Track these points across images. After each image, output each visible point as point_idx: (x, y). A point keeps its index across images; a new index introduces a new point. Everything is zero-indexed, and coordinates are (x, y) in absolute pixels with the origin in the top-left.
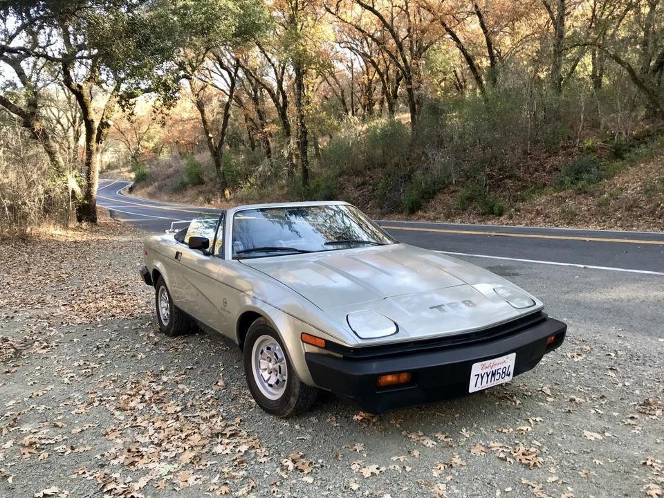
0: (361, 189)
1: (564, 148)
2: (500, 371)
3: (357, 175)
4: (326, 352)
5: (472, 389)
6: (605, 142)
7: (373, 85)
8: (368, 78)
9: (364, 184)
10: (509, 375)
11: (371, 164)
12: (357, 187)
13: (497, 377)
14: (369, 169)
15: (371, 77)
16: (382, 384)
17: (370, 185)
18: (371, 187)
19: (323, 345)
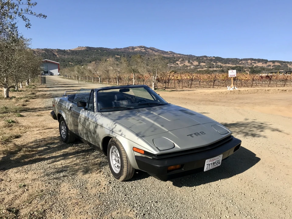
2: (216, 162)
4: (144, 156)
5: (205, 170)
10: (219, 163)
13: (215, 164)
16: (169, 169)
19: (143, 153)
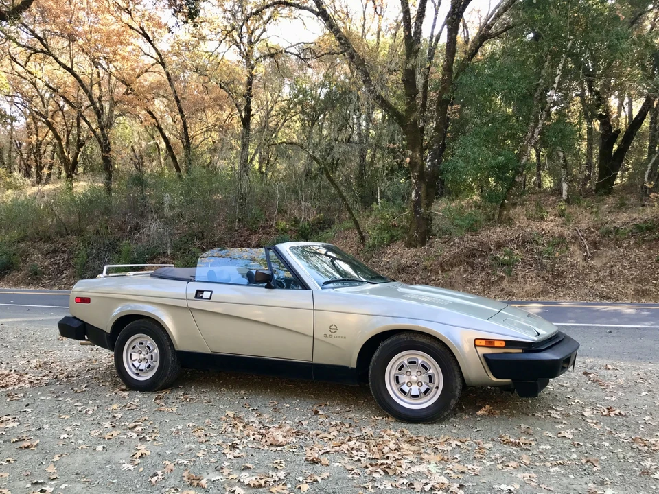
0: (53, 257)
1: (264, 228)
3: (44, 242)
6: (292, 225)
7: (43, 147)
8: (38, 139)
9: (55, 251)
11: (64, 231)
12: (46, 254)
14: (62, 236)
15: (40, 139)
17: (63, 252)
18: (65, 256)
19: (503, 345)
